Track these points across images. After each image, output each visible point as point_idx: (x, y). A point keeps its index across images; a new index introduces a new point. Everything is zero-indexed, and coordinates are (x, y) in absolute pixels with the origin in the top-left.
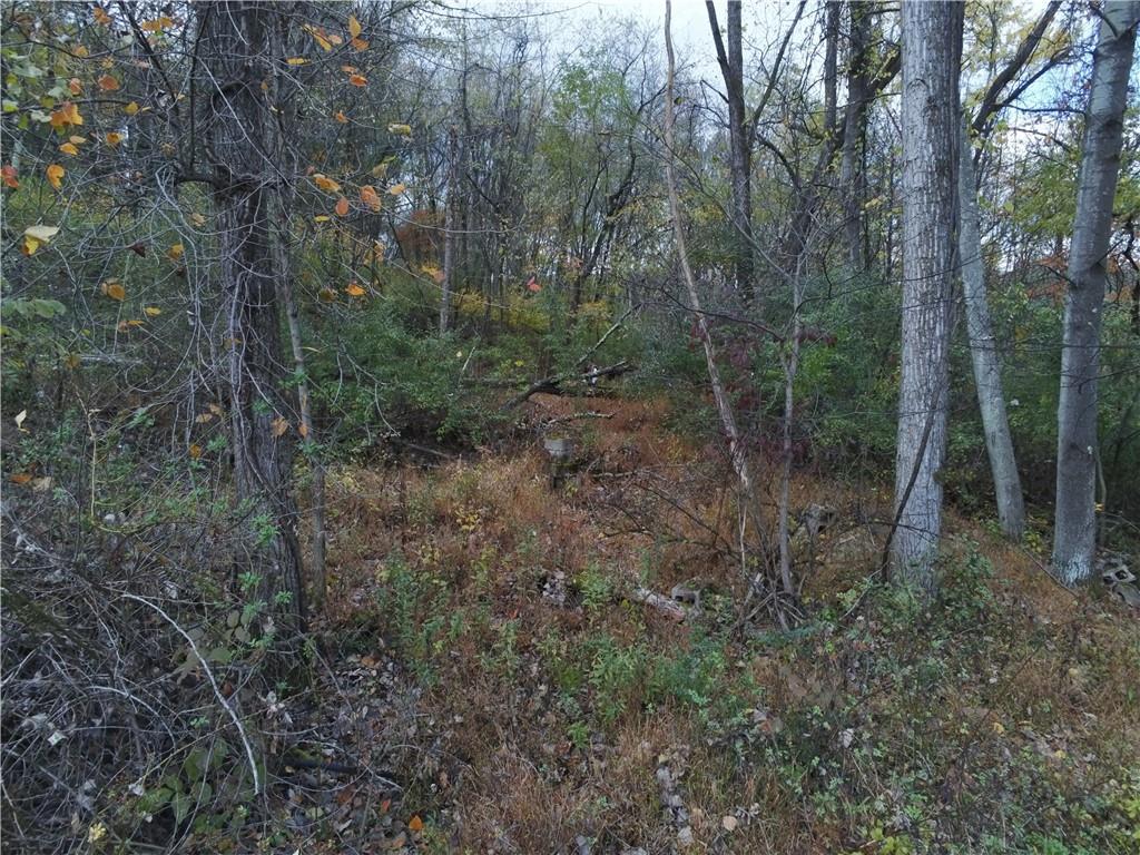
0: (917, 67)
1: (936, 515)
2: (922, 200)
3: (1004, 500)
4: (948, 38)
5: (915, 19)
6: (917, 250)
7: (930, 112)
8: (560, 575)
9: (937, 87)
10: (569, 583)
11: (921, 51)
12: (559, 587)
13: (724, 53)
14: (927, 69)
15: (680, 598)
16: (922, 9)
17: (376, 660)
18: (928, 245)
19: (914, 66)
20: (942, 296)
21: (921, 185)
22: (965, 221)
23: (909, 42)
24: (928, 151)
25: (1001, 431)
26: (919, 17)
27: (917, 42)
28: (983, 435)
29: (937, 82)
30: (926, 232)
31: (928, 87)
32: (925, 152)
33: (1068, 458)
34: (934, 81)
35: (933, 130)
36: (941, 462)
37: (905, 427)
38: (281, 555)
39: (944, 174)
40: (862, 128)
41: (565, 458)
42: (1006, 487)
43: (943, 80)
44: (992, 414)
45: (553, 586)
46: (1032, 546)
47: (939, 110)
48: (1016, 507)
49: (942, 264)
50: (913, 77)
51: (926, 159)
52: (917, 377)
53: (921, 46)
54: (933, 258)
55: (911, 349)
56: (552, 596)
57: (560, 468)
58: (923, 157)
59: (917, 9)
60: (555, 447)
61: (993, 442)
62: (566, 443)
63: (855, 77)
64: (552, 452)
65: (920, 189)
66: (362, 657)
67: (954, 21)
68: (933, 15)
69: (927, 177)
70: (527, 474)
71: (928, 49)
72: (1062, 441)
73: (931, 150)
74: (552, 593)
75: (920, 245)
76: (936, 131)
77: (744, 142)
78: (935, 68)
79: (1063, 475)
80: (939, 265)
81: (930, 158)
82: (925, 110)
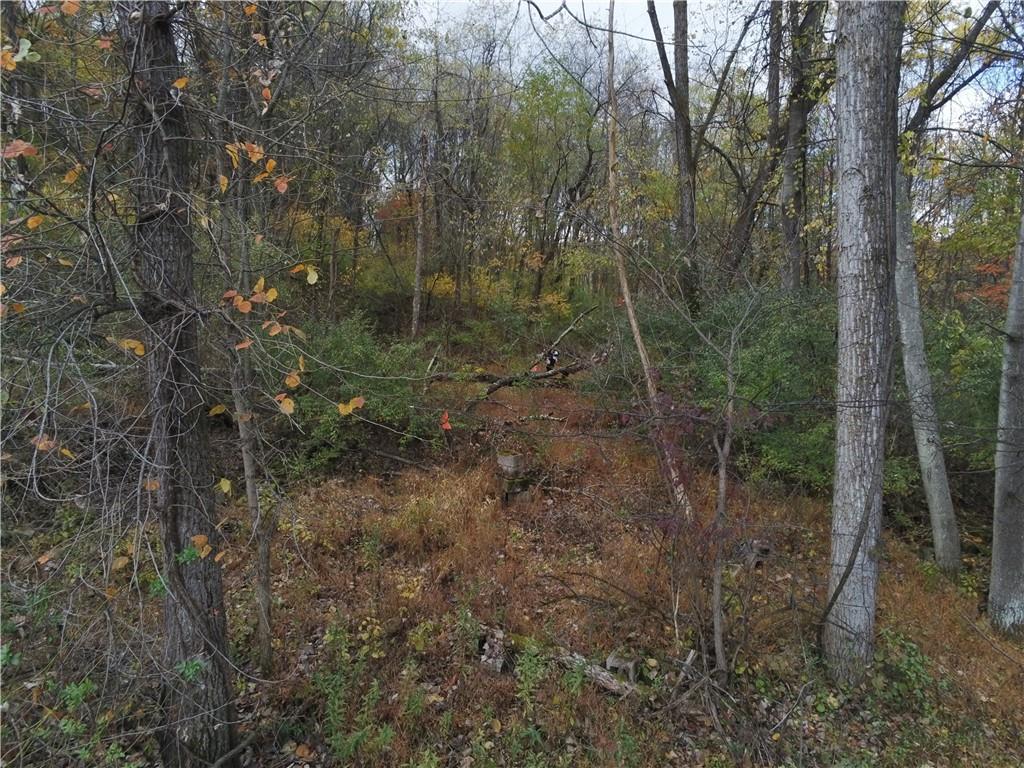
0: (853, 156)
1: (872, 591)
2: (857, 287)
3: (940, 535)
4: (884, 129)
5: (851, 108)
6: (852, 334)
7: (866, 201)
8: (500, 634)
9: (874, 177)
10: (508, 644)
11: (857, 140)
12: (497, 648)
13: (671, 76)
14: (863, 159)
15: (614, 670)
16: (858, 99)
17: (312, 749)
18: (864, 331)
19: (849, 155)
20: (877, 381)
21: (856, 272)
22: (901, 263)
23: (844, 131)
24: (864, 239)
25: (937, 467)
26: (855, 107)
27: (853, 132)
28: (919, 471)
29: (873, 171)
30: (862, 320)
31: (864, 177)
32: (861, 241)
33: (1004, 506)
34: (870, 171)
35: (869, 220)
36: (877, 540)
37: (840, 504)
38: (207, 673)
39: (880, 262)
40: (803, 149)
41: (516, 473)
42: (942, 521)
43: (879, 170)
44: (928, 454)
45: (491, 647)
46: (968, 591)
47: (875, 199)
48: (951, 541)
49: (878, 351)
50: (848, 166)
51: (862, 247)
52: (852, 458)
53: (857, 136)
54: (869, 344)
55: (846, 431)
56: (490, 661)
57: (511, 485)
58: (859, 245)
59: (852, 99)
60: (507, 463)
61: (929, 478)
62: (517, 461)
63: (796, 101)
64: (505, 468)
65: (855, 276)
66: (298, 745)
67: (890, 113)
68: (869, 106)
69: (862, 265)
70: (479, 496)
71: (864, 139)
72: (1000, 489)
73: (867, 239)
74: (490, 657)
75: (856, 331)
76: (872, 219)
77: (689, 157)
78: (871, 158)
79: (1000, 522)
80: (874, 350)
81: (866, 246)
82: (861, 199)
